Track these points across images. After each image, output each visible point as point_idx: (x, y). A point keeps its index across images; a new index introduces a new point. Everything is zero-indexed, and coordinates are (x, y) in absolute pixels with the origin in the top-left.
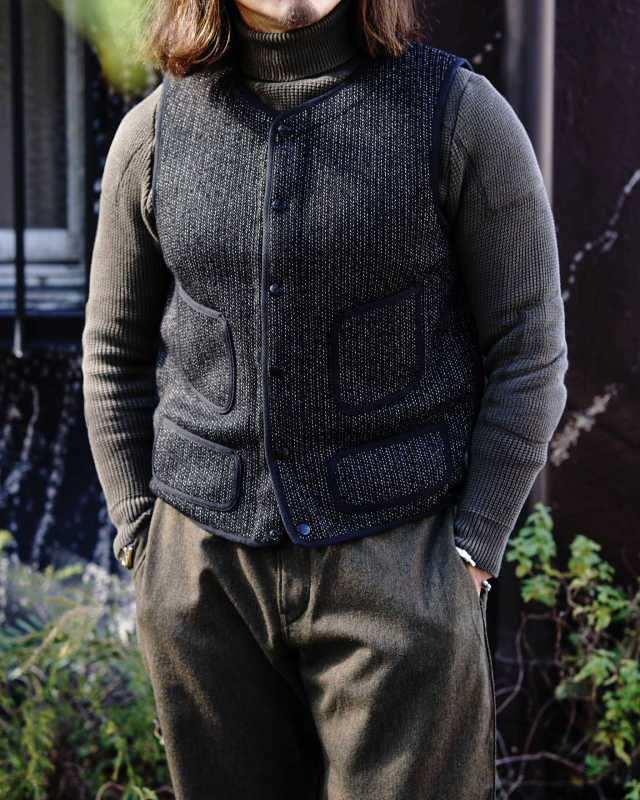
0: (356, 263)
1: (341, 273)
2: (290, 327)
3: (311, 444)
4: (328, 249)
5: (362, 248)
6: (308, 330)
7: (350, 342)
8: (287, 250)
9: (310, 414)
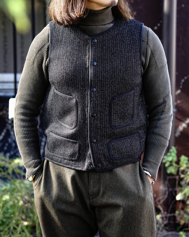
0: (119, 82)
1: (114, 85)
2: (98, 101)
3: (103, 138)
4: (110, 77)
5: (121, 77)
6: (103, 102)
7: (116, 107)
8: (97, 77)
9: (103, 129)
